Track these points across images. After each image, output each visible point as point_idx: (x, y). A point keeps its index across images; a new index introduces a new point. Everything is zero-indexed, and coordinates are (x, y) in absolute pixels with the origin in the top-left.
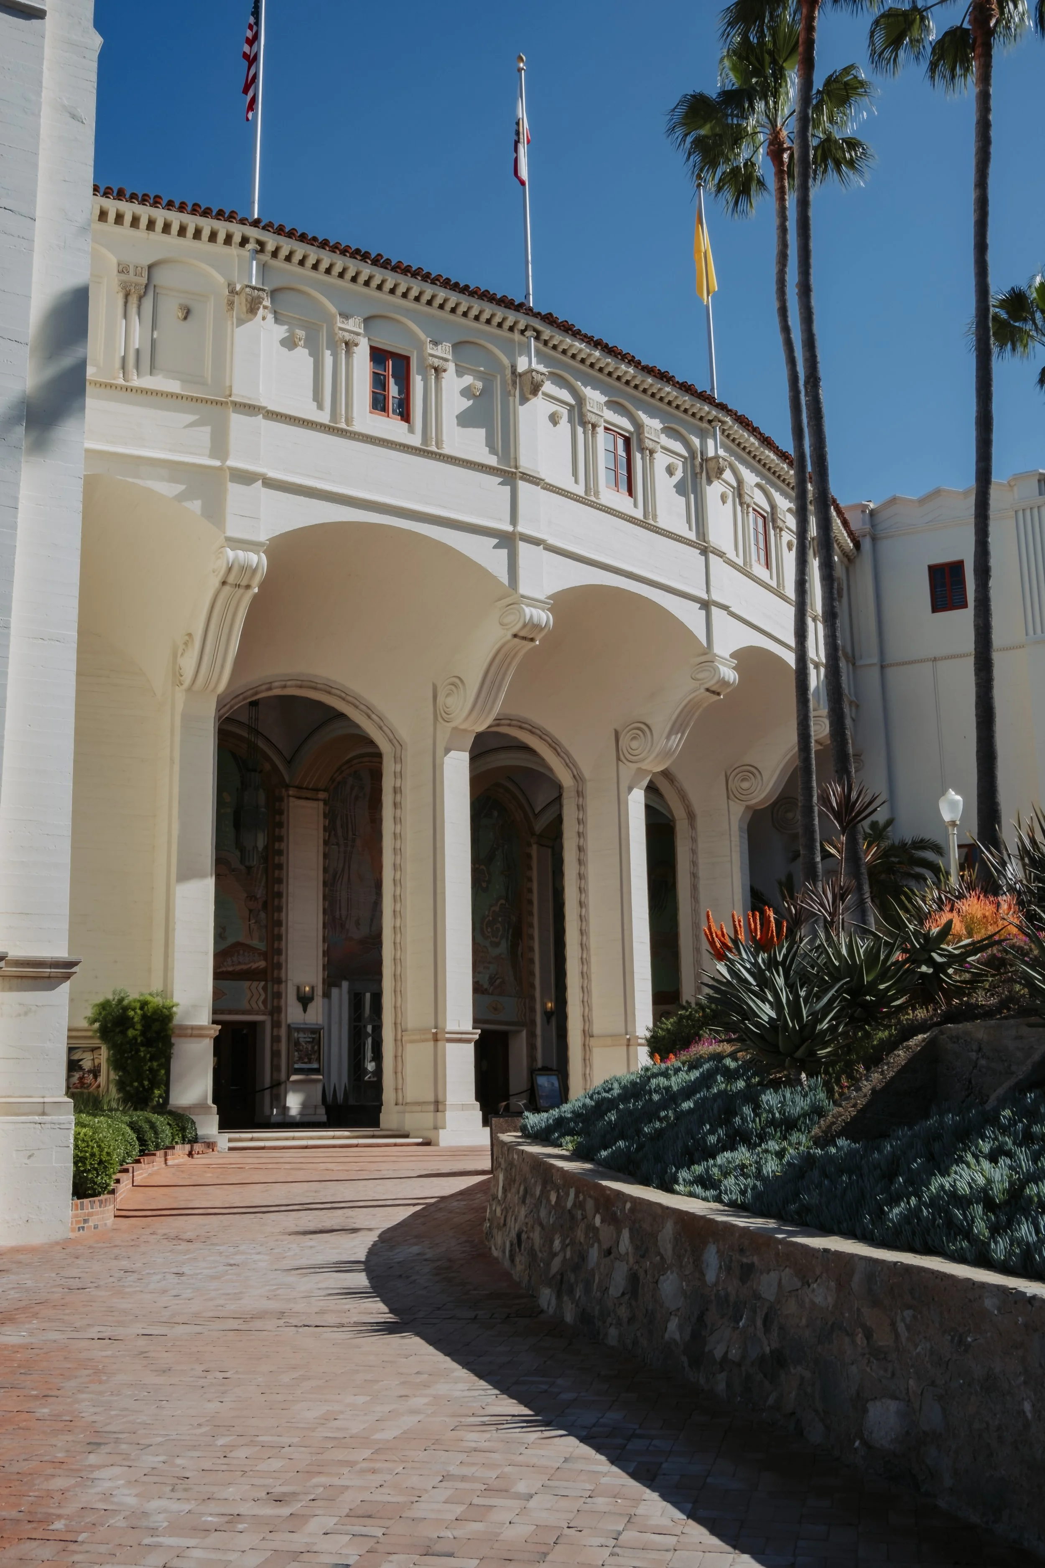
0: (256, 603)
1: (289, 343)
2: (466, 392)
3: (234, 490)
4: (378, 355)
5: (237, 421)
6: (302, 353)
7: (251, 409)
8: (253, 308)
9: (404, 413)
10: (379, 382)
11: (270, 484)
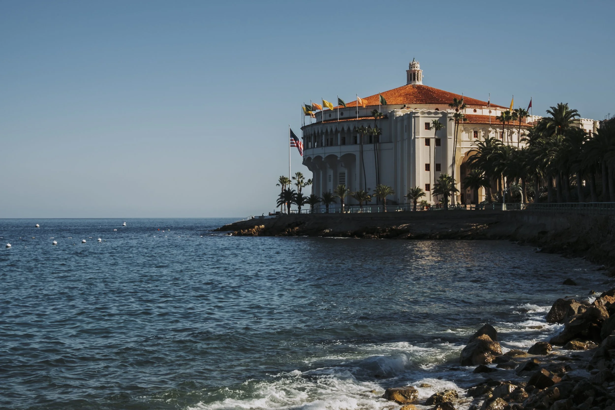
0: (464, 159)
1: (466, 133)
2: (484, 133)
3: (462, 149)
4: (475, 132)
5: (462, 142)
6: (467, 134)
7: (463, 141)
8: (463, 131)
9: (477, 137)
10: (475, 135)
11: (465, 148)
